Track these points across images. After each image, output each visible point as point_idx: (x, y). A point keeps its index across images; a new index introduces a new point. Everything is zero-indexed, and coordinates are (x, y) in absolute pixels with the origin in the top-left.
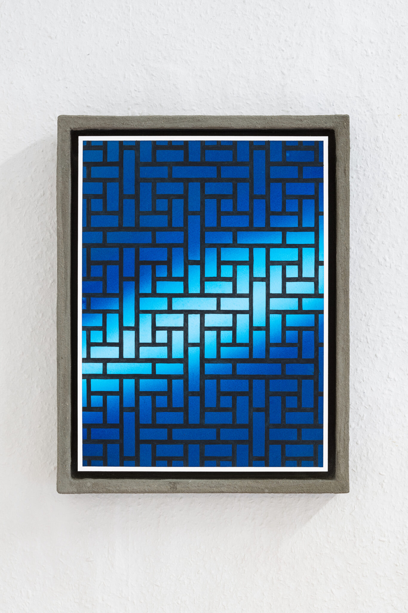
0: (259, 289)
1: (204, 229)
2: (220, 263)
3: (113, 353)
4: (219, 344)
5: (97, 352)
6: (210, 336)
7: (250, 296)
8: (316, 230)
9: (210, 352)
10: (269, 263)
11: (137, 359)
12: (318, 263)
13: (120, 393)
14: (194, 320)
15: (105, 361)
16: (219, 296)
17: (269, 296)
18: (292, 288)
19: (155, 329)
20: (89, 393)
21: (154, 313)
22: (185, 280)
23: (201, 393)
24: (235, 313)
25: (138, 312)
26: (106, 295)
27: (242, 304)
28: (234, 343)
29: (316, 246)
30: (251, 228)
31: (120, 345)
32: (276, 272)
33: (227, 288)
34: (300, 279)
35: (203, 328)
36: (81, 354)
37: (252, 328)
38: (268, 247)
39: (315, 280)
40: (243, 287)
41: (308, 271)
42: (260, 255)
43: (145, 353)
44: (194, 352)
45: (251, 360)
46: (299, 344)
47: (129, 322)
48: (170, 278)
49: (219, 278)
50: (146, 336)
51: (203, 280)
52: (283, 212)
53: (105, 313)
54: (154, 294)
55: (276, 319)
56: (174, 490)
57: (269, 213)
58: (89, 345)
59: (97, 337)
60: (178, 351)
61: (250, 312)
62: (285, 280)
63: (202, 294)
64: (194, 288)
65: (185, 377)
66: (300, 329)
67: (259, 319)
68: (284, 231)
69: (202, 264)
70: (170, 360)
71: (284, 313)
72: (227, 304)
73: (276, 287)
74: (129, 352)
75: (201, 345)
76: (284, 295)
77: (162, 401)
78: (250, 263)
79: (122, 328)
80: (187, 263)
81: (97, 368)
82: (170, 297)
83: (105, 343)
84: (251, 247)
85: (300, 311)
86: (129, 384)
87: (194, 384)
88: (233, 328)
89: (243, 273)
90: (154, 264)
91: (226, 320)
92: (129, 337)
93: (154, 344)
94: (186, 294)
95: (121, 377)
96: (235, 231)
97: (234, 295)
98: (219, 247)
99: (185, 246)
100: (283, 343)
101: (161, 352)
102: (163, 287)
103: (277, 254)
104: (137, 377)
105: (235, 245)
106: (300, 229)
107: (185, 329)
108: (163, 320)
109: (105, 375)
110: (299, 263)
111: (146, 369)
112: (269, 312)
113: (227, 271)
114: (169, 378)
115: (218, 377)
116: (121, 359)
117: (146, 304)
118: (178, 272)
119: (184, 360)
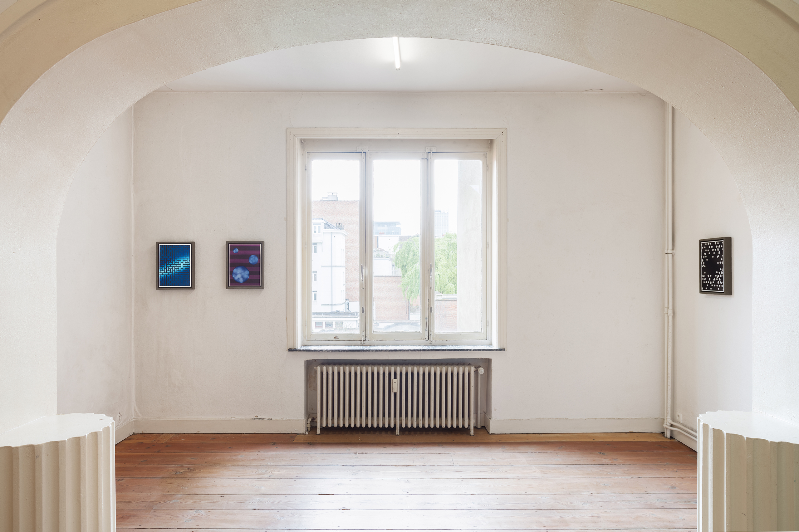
0: (182, 264)
1: (175, 256)
2: (177, 260)
3: (164, 272)
4: (177, 271)
5: (161, 272)
6: (176, 270)
7: (181, 264)
8: (189, 256)
9: (176, 272)
10: (183, 260)
11: (166, 273)
12: (189, 260)
13: (164, 277)
14: (174, 268)
15: (162, 273)
16: (177, 265)
17: (183, 264)
18: (186, 263)
19: (169, 269)
20: (160, 277)
21: (169, 267)
22: (173, 262)
23: (175, 277)
24: (179, 267)
25: (167, 267)
26: (162, 264)
27: (180, 265)
28: (179, 270)
29: (189, 258)
30: (181, 256)
31: (164, 271)
32: (184, 261)
33: (178, 263)
34: (187, 262)
35: (175, 269)
36: (159, 272)
37: (181, 269)
38: (183, 258)
39: (189, 262)
40: (180, 263)
41: (188, 261)
42: (182, 259)
43: (167, 272)
44: (174, 272)
45: (181, 273)
46: (187, 271)
47: (165, 268)
48: (171, 262)
49: (177, 262)
50: (168, 270)
51: (175, 262)
52: (185, 254)
53: (162, 267)
54: (169, 264)
55: (184, 267)
56: (171, 289)
57: (183, 254)
58: (160, 271)
59: (161, 270)
60: (172, 272)
61: (181, 267)
62: (185, 262)
63: (175, 264)
64: (174, 264)
65: (173, 275)
66: (187, 269)
67: (182, 268)
68: (185, 256)
69: (175, 260)
70: (171, 273)
71: (185, 267)
72: (178, 265)
73: (184, 263)
74: (165, 272)
75: (175, 271)
76: (185, 264)
77: (170, 278)
78: (181, 260)
79: (165, 269)
80: (173, 260)
81: (161, 274)
82: (171, 265)
83: (162, 271)
84: (181, 258)
85: (187, 266)
86: (165, 276)
87: (174, 276)
88: (179, 269)
89: (180, 261)
90: (169, 261)
91: (178, 268)
92: (165, 270)
93: (169, 271)
94: (173, 264)
95: (164, 275)
96: (179, 256)
97: (179, 264)
98: (177, 258)
99: (173, 258)
100: (185, 270)
101: (170, 272)
102: (170, 264)
103: (184, 259)
104: (166, 275)
105: (179, 258)
106: (187, 256)
107: (173, 269)
108: (170, 268)
109: (162, 275)
110: (187, 260)
111: (168, 274)
112: (183, 266)
113: (178, 261)
114: (171, 275)
115: (177, 275)
116: (164, 273)
117: (167, 266)
118: (172, 262)
119: (172, 273)
